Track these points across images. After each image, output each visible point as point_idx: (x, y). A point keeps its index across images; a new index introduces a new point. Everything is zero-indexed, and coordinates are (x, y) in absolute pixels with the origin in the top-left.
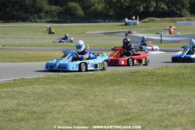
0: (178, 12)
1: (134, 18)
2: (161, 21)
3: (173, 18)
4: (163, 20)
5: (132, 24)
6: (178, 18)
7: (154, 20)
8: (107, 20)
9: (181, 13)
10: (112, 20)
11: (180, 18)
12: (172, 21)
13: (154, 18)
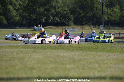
0: (67, 23)
1: (39, 26)
2: (56, 29)
3: (63, 27)
4: (57, 28)
5: (38, 30)
6: (66, 27)
7: (52, 28)
8: (22, 27)
9: (68, 23)
10: (25, 27)
11: (68, 27)
12: (63, 29)
13: (51, 27)
